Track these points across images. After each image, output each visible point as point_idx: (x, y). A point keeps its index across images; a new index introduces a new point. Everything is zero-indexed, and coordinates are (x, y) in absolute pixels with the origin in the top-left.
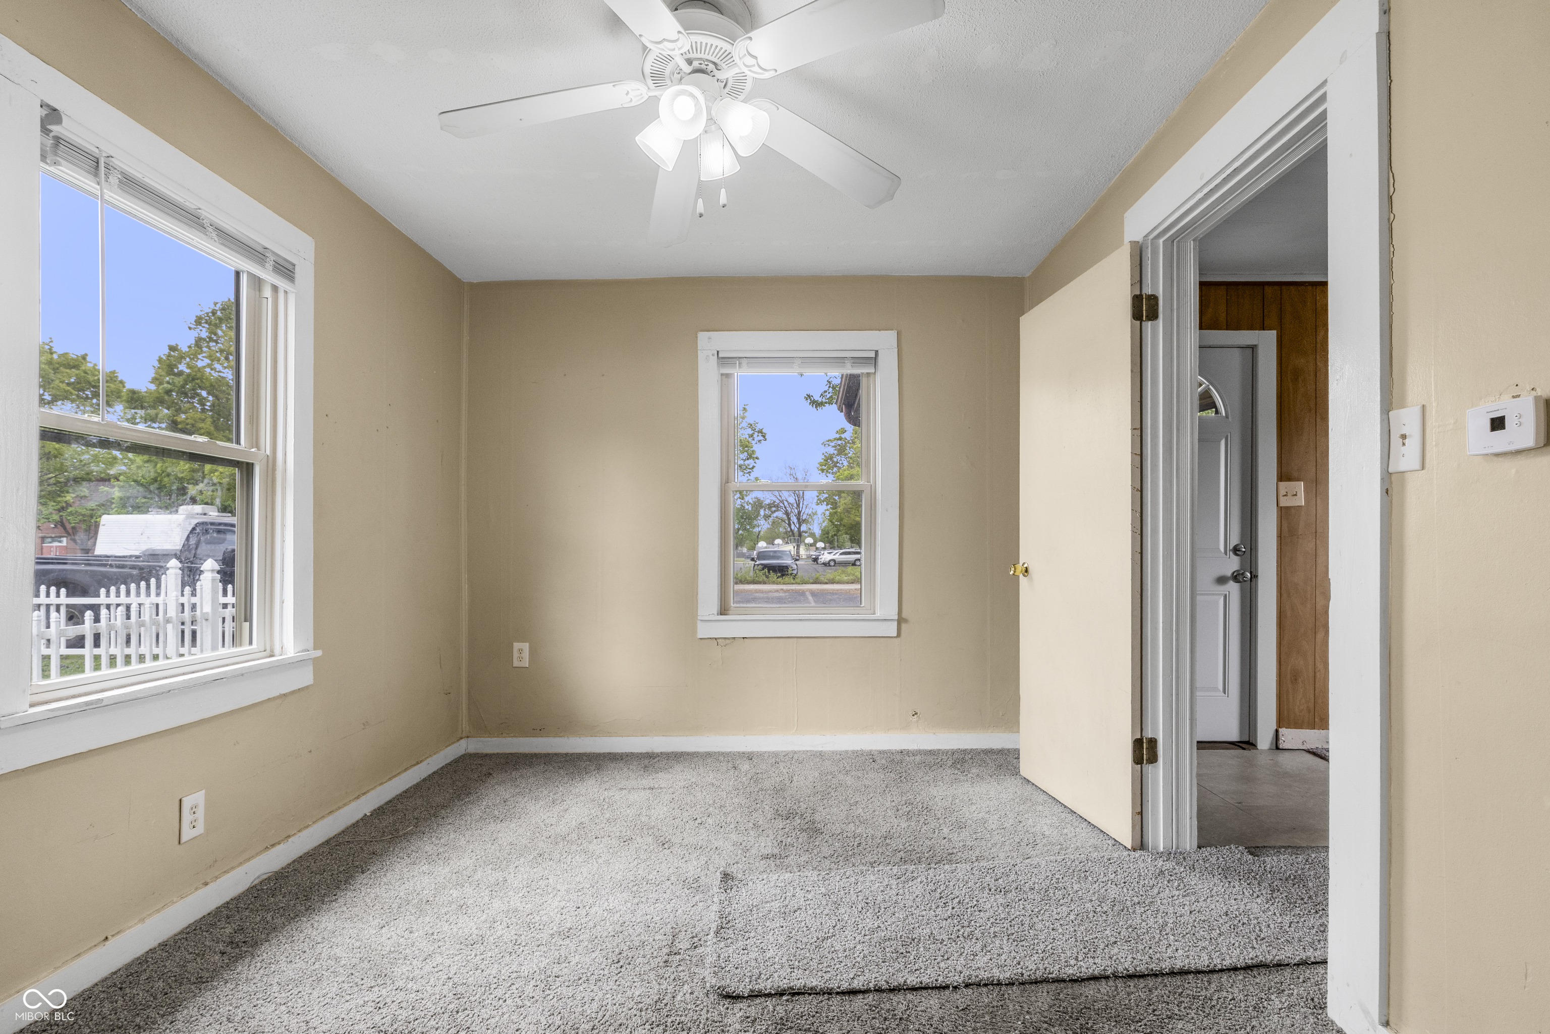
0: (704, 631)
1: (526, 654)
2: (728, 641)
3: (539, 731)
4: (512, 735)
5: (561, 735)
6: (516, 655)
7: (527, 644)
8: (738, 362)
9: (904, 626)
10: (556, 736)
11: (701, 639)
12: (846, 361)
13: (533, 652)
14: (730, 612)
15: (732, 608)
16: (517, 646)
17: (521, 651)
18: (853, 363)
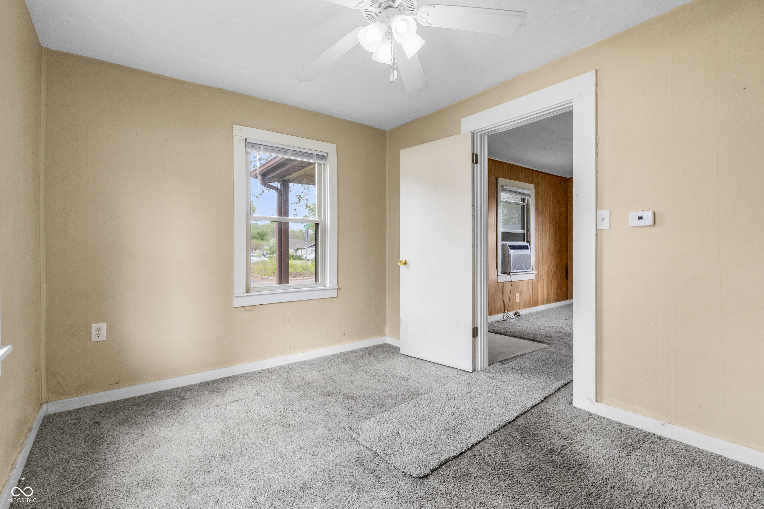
0: (237, 303)
1: (104, 332)
2: (251, 307)
3: (116, 384)
4: (91, 392)
5: (134, 384)
6: (94, 333)
7: (105, 324)
8: (258, 147)
9: (339, 291)
10: (130, 385)
11: (235, 308)
12: (314, 156)
13: (110, 329)
14: (251, 291)
15: (251, 288)
16: (94, 326)
17: (98, 330)
18: (317, 157)
